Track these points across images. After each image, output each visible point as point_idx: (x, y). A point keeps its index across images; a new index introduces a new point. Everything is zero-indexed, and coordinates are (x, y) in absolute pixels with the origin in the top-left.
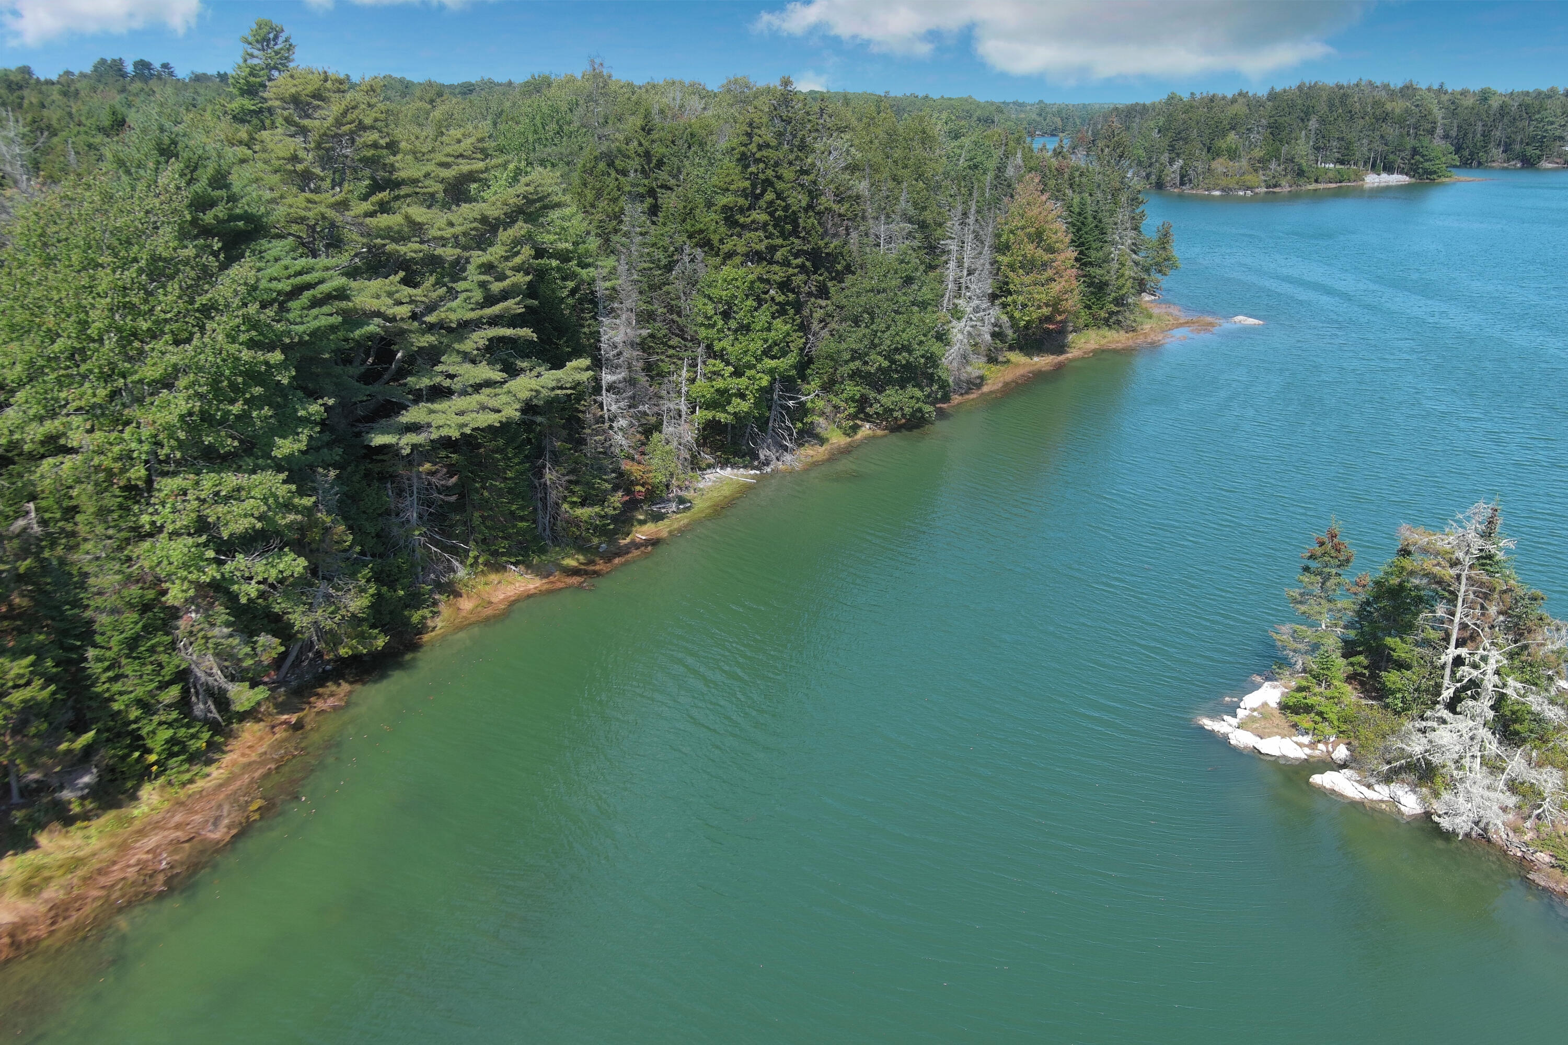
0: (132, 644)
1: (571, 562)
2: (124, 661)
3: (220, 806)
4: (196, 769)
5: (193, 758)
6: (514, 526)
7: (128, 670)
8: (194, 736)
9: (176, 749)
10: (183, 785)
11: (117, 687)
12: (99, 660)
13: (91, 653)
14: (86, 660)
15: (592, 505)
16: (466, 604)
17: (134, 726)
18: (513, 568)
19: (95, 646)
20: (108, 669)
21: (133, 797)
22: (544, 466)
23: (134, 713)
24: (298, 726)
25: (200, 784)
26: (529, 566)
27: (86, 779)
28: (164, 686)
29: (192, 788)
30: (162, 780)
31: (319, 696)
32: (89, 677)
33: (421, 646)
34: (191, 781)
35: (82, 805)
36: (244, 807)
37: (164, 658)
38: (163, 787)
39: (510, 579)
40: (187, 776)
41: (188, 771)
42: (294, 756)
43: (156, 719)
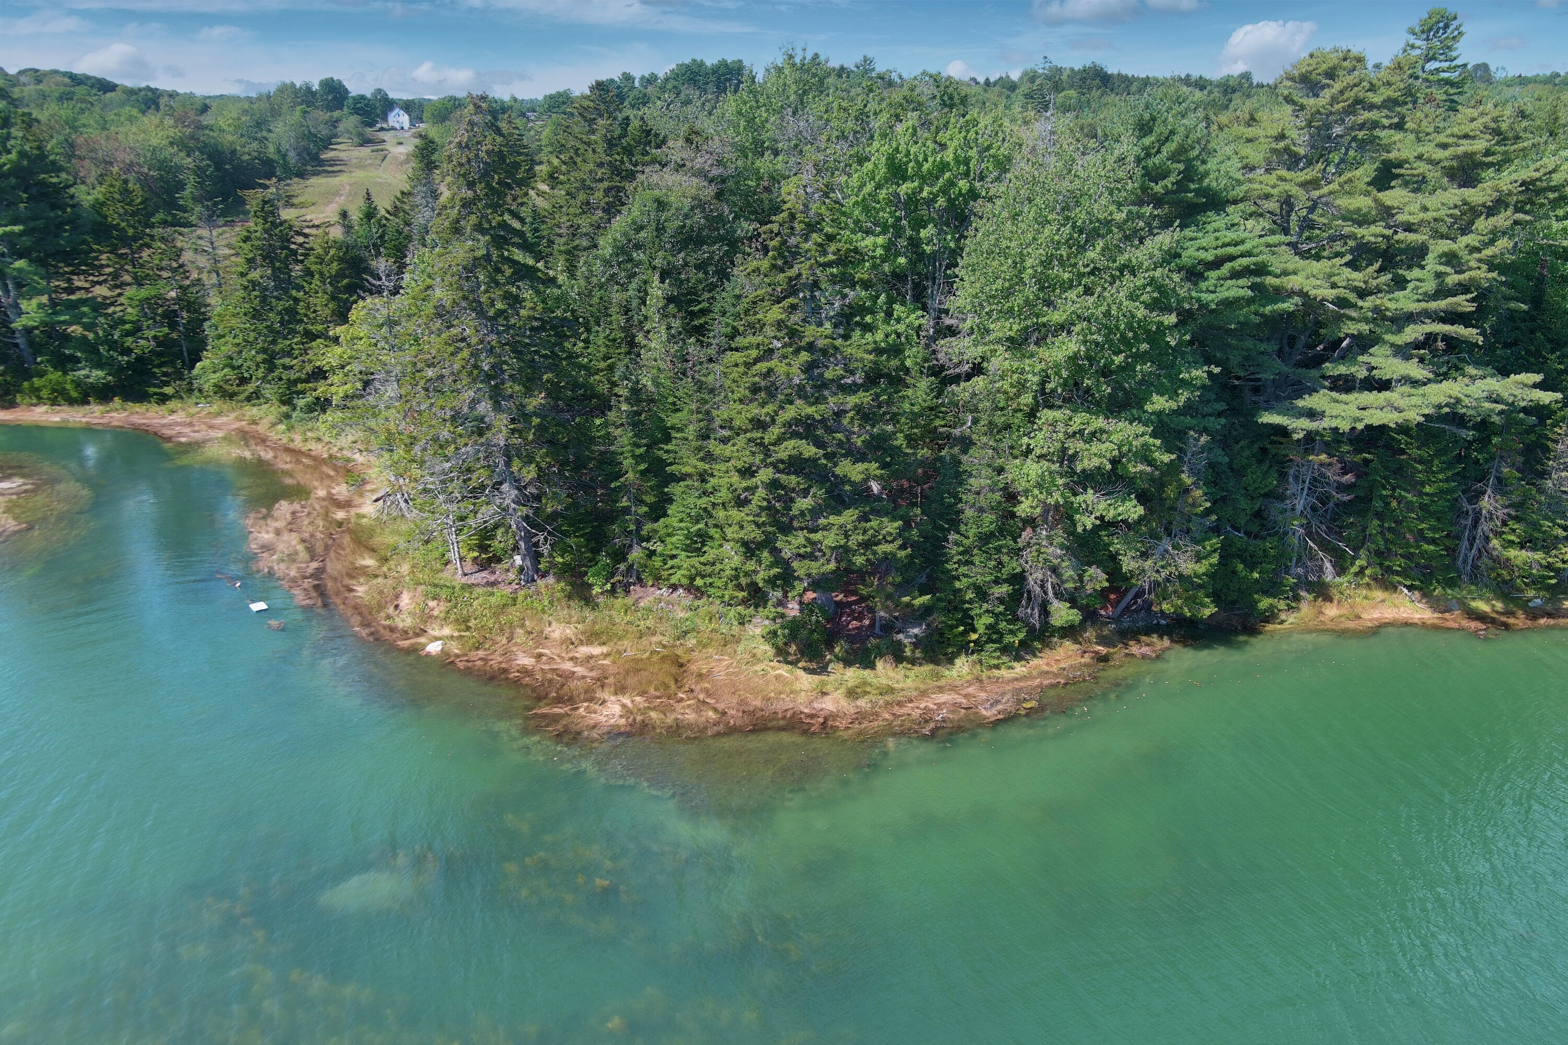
0: (985, 538)
1: (1482, 606)
2: (975, 551)
3: (1003, 694)
4: (1005, 659)
5: (1005, 650)
6: (1418, 547)
7: (976, 560)
8: (1012, 632)
9: (994, 637)
10: (991, 667)
11: (963, 569)
12: (957, 544)
13: (953, 537)
14: (947, 541)
15: (1534, 549)
16: (1331, 611)
17: (967, 606)
18: (1406, 591)
19: (958, 532)
20: (962, 553)
21: (951, 661)
22: (1484, 493)
23: (970, 595)
24: (1104, 659)
25: (1004, 672)
26: (1426, 595)
27: (916, 631)
28: (997, 582)
29: (996, 673)
30: (975, 657)
31: (1139, 641)
32: (945, 554)
33: (1260, 633)
34: (997, 667)
35: (913, 651)
36: (1019, 702)
37: (1005, 559)
38: (974, 663)
39: (1396, 602)
40: (996, 662)
41: (998, 658)
42: (1084, 680)
43: (985, 606)
